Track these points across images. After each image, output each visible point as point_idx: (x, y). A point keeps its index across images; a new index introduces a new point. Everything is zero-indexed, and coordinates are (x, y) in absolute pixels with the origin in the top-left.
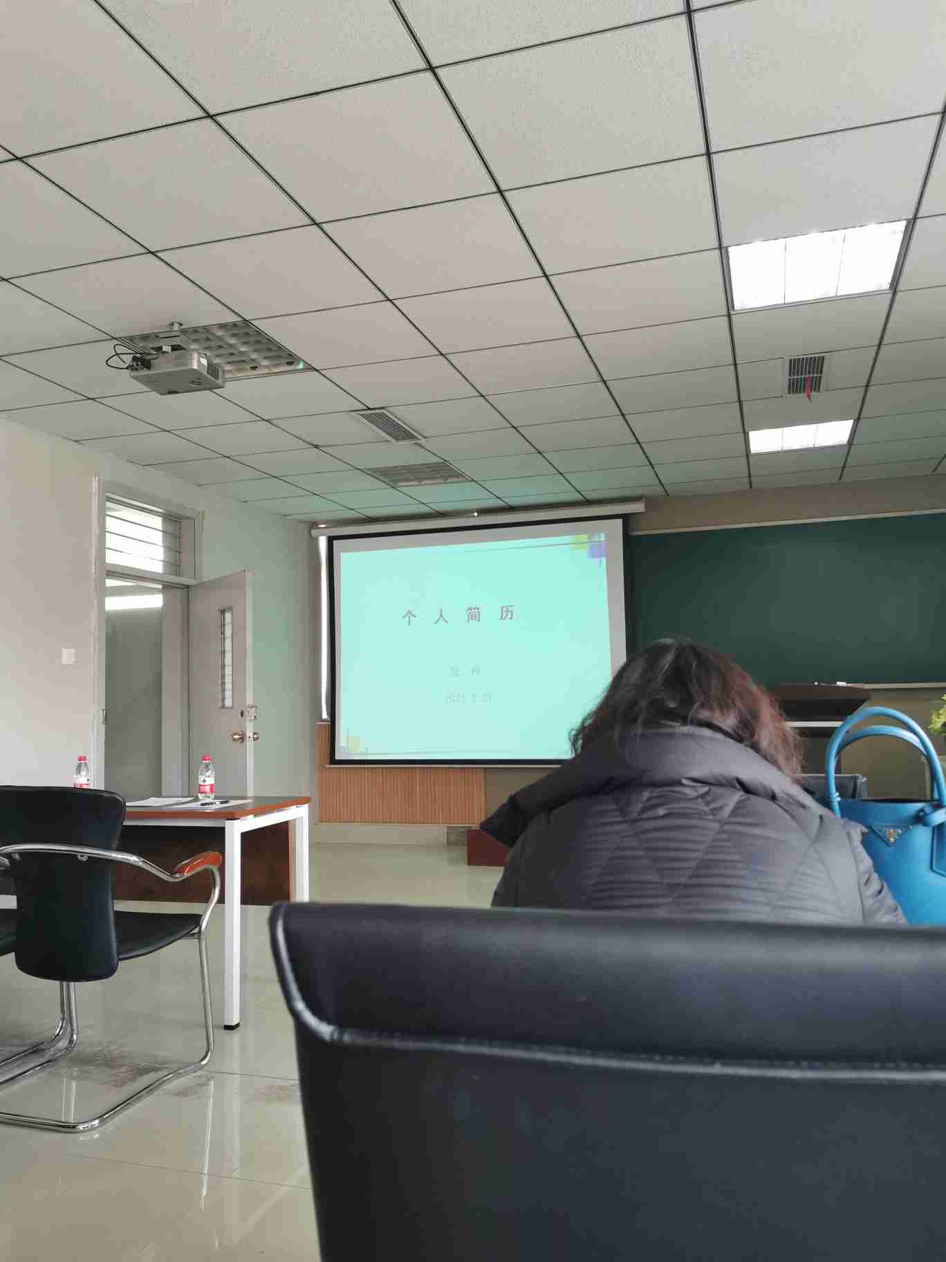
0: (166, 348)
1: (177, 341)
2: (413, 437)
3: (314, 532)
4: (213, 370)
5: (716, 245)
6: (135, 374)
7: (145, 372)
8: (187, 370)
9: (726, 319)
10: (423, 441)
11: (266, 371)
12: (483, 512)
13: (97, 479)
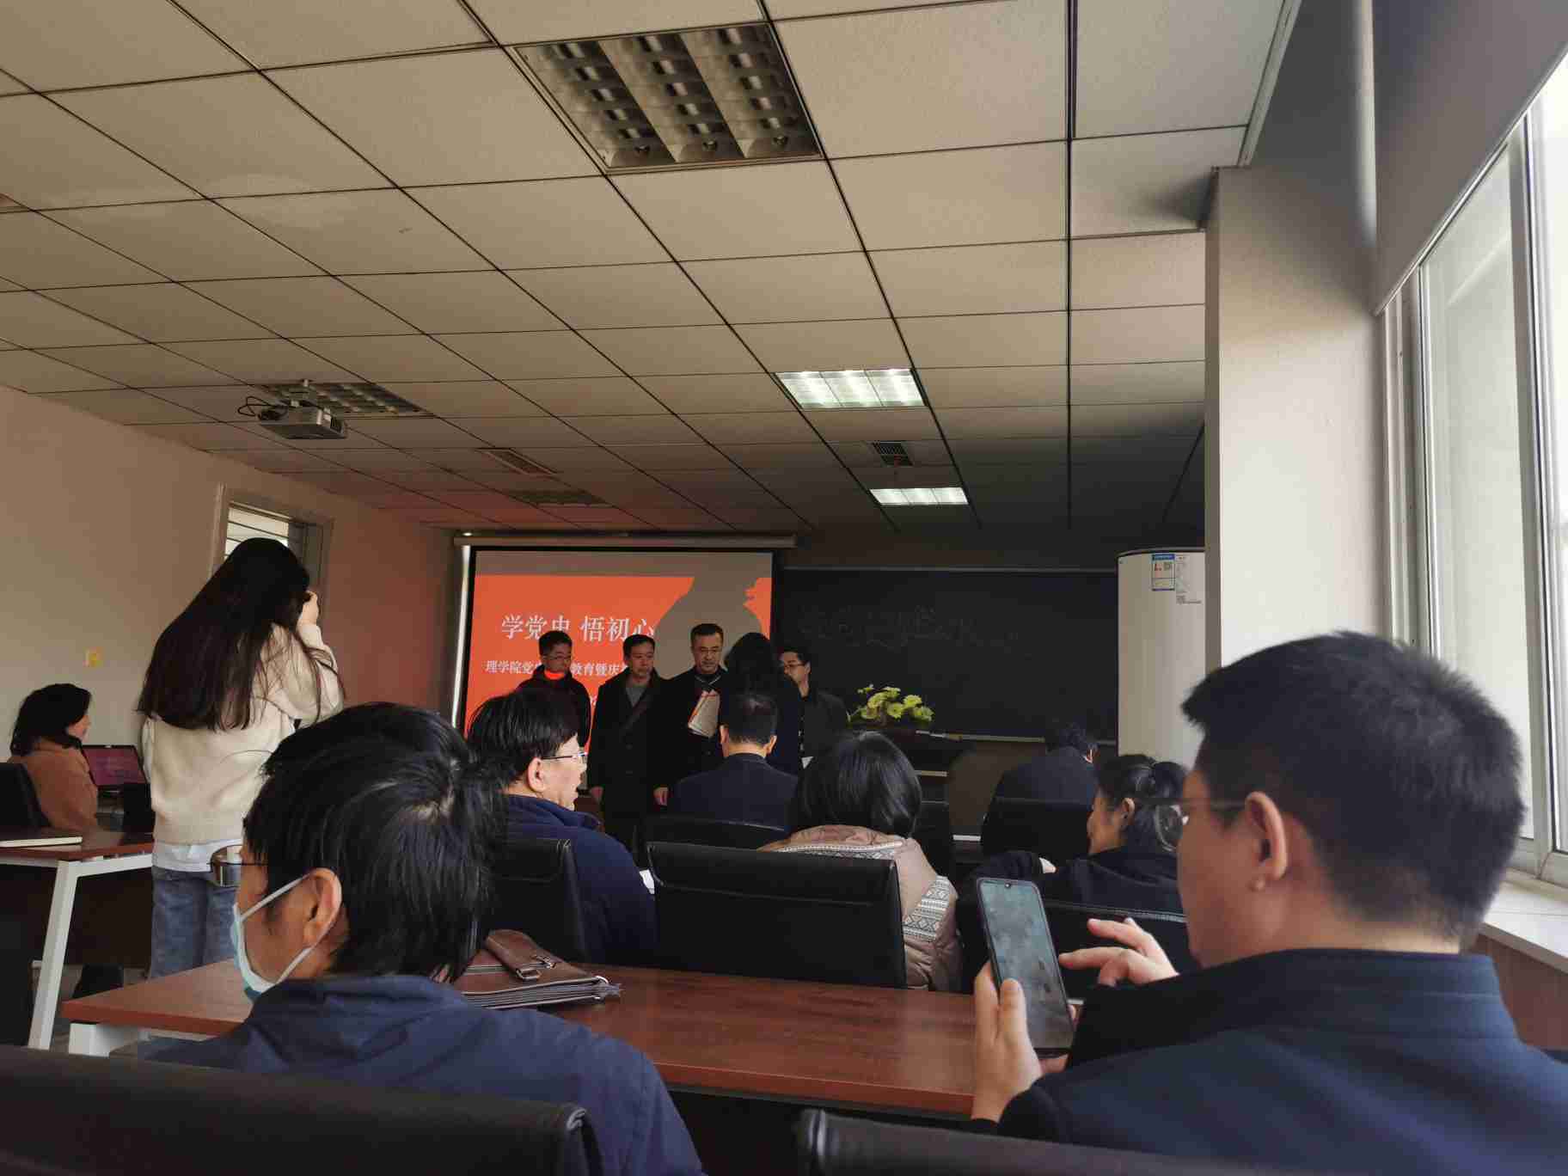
0: (295, 404)
2: (543, 471)
3: (456, 543)
4: (334, 422)
5: (762, 371)
6: (263, 422)
7: (273, 423)
8: (313, 423)
9: (797, 414)
10: (553, 474)
11: (393, 414)
12: (633, 533)
13: (222, 488)
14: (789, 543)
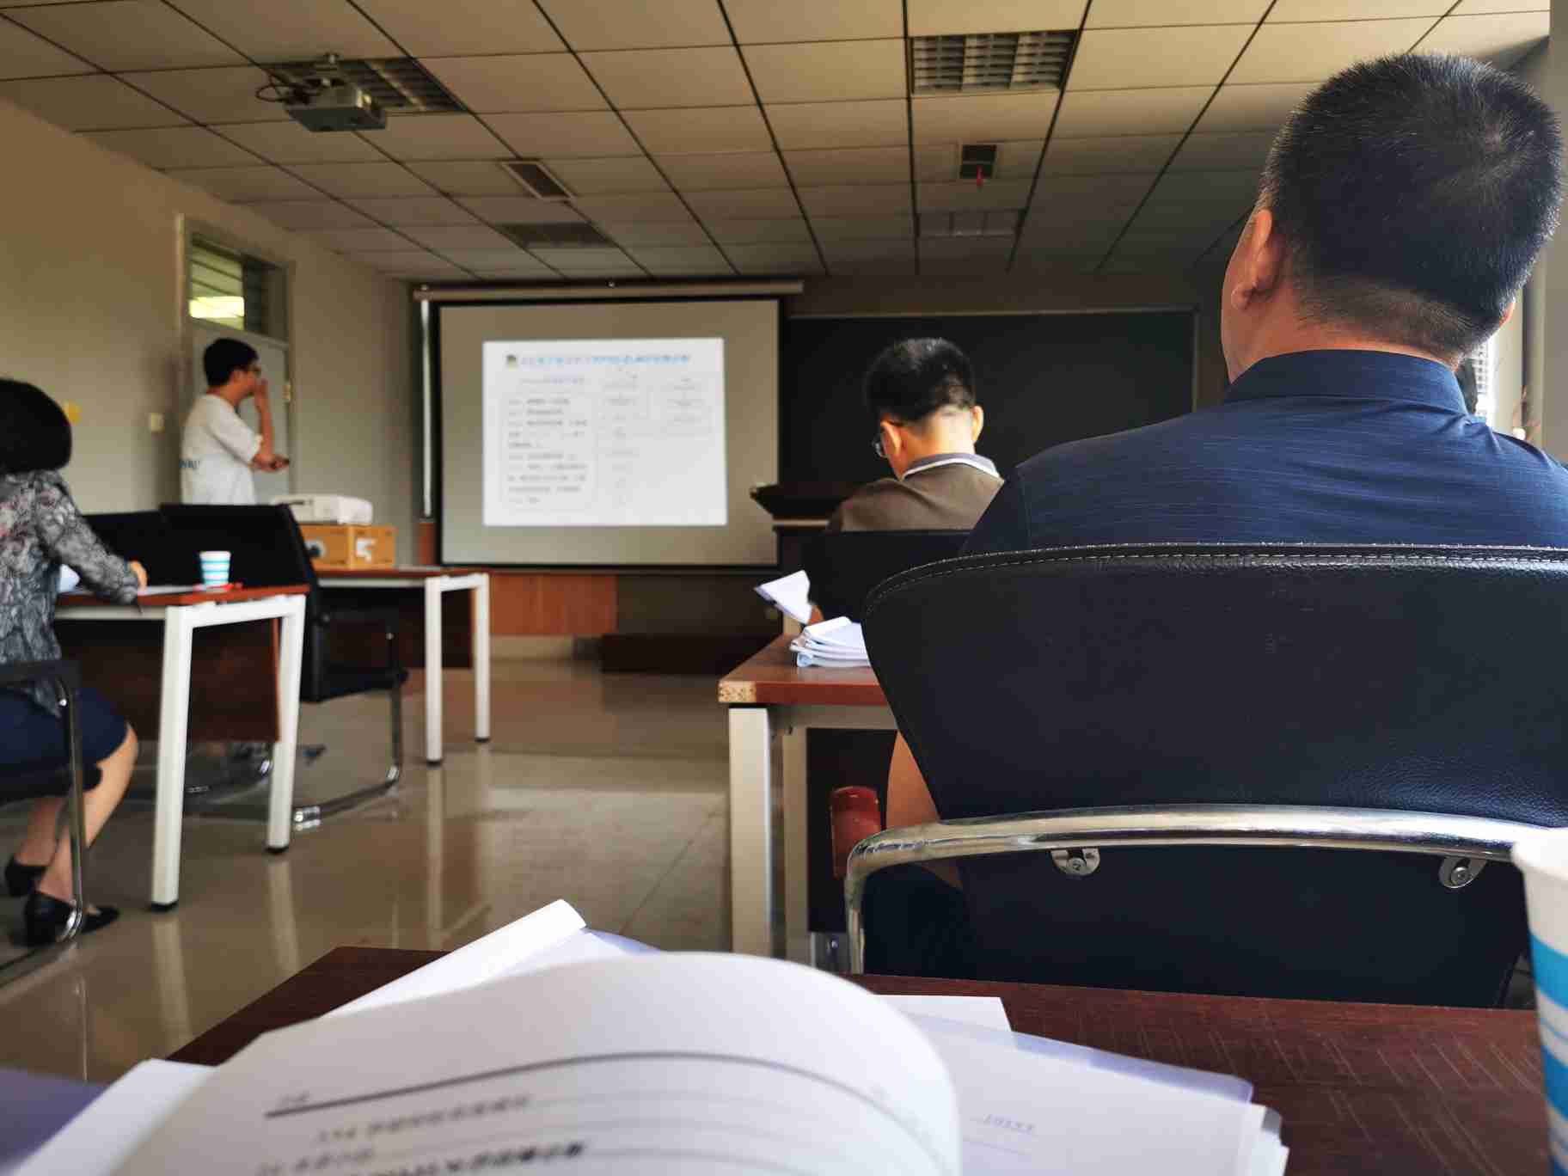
0: (326, 82)
1: (336, 75)
2: (563, 193)
3: (417, 295)
4: (375, 108)
5: (901, 34)
6: (289, 107)
7: (301, 107)
8: (351, 108)
9: (904, 102)
10: (572, 199)
12: (621, 282)
13: (183, 217)
14: (796, 288)
